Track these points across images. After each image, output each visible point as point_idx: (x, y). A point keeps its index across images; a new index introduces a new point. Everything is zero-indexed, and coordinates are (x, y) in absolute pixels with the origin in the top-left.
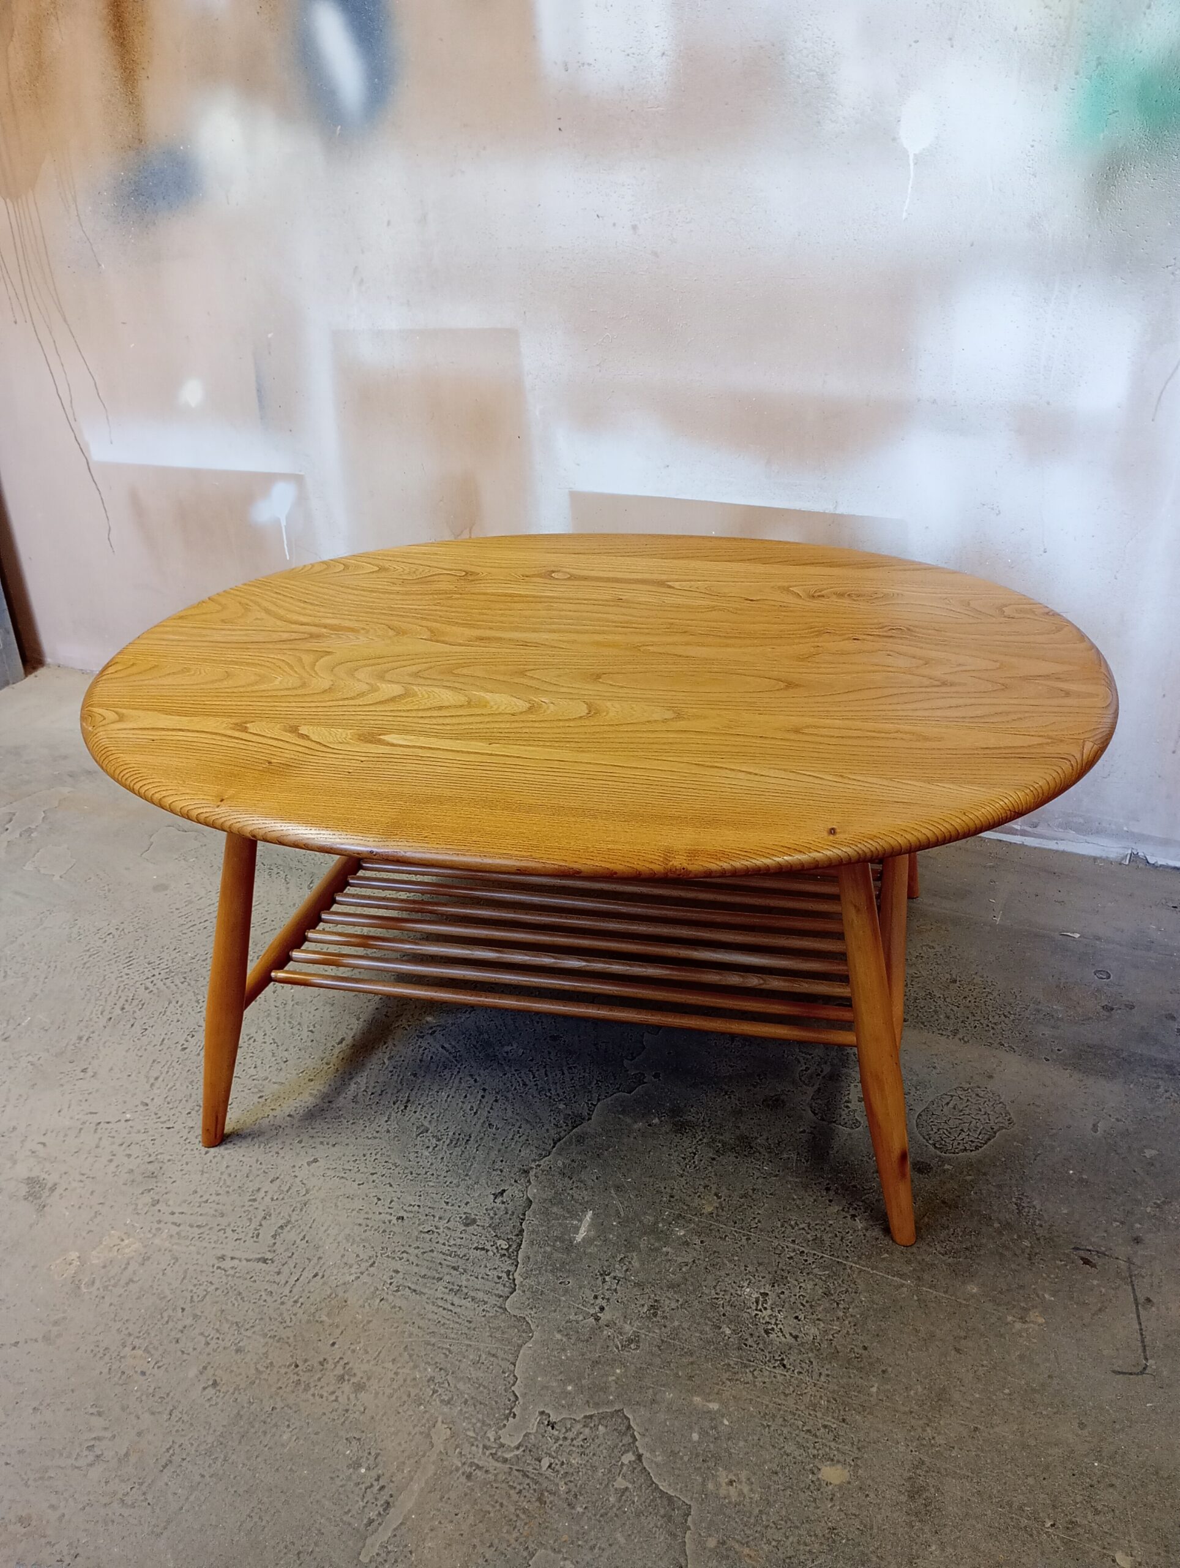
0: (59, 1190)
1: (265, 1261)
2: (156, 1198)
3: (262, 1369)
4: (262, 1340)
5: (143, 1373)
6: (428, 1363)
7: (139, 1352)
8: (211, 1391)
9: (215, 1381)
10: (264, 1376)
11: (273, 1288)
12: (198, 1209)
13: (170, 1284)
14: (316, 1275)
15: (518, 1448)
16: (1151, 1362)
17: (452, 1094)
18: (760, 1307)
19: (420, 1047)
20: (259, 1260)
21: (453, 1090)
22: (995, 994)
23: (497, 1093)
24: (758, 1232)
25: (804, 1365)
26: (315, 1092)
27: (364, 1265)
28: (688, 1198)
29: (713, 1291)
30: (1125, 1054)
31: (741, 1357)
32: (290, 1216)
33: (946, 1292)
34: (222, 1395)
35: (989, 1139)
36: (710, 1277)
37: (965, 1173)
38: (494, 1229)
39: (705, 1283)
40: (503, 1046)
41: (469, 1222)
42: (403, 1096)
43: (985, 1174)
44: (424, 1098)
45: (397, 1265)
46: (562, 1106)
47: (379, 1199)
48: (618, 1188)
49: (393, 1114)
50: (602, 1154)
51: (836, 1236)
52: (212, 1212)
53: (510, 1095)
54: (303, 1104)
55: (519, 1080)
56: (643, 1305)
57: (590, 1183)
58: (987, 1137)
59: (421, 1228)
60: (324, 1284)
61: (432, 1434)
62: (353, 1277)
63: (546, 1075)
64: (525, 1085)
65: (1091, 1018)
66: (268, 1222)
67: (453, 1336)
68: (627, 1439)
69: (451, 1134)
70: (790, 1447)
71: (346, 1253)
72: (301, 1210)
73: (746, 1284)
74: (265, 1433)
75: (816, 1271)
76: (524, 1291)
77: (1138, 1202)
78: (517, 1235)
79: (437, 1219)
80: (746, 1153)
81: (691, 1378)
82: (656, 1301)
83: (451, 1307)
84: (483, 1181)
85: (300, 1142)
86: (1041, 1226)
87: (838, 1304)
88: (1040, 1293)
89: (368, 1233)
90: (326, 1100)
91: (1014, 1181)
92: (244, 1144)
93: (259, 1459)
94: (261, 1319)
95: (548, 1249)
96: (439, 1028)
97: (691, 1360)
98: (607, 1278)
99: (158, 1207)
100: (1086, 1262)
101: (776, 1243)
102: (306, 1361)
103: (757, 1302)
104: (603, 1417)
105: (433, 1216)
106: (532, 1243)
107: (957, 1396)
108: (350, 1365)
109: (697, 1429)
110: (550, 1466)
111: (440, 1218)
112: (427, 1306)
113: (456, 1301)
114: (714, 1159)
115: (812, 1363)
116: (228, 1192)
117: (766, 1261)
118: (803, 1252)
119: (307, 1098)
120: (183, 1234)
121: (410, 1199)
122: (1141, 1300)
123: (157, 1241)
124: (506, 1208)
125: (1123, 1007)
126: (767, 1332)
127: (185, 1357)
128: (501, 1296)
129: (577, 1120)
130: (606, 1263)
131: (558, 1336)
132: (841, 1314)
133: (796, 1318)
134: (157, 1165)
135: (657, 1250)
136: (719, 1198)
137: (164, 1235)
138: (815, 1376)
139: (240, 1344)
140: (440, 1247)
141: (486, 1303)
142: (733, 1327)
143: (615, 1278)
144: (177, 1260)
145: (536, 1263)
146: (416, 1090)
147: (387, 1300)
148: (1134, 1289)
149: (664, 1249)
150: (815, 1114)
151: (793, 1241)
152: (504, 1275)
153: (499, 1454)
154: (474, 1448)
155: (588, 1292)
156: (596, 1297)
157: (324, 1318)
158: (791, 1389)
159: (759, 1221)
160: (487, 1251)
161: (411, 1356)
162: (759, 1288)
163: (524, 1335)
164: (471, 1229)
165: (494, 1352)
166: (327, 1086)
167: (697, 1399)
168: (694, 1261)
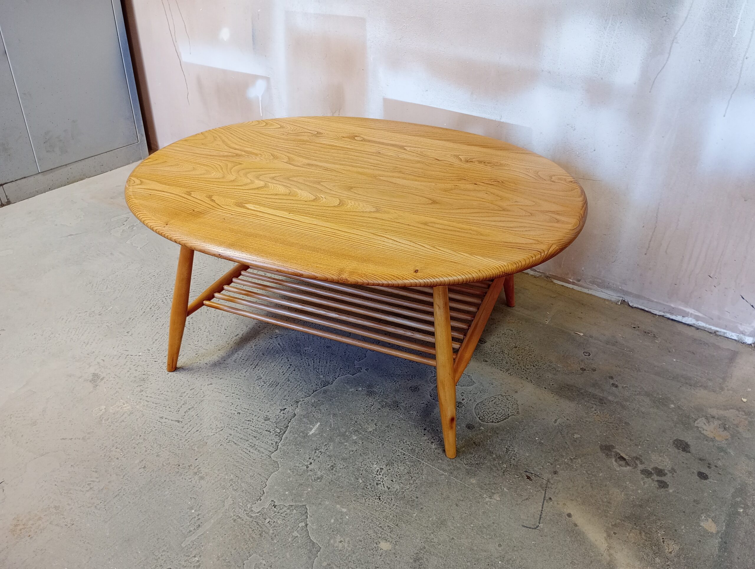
0: (105, 380)
1: (178, 422)
2: (142, 389)
3: (165, 464)
4: (168, 453)
5: (118, 459)
6: (233, 474)
7: (118, 450)
8: (142, 470)
9: (145, 466)
10: (165, 467)
11: (179, 433)
12: (158, 396)
13: (138, 425)
14: (197, 431)
15: (258, 513)
16: (541, 525)
17: (277, 365)
18: (378, 473)
19: (269, 343)
20: (176, 421)
21: (278, 363)
22: (533, 355)
23: (296, 367)
24: (388, 443)
25: (388, 500)
26: (219, 355)
27: (218, 430)
28: (363, 424)
29: (360, 464)
30: (583, 391)
31: (362, 492)
32: (194, 405)
33: (461, 480)
34: (146, 472)
35: (505, 419)
36: (361, 458)
37: (489, 432)
38: (276, 424)
39: (358, 460)
40: (305, 347)
41: (267, 419)
42: (256, 363)
43: (497, 434)
44: (264, 364)
45: (232, 432)
46: (322, 377)
47: (232, 404)
48: (334, 415)
49: (249, 370)
50: (332, 399)
51: (421, 449)
52: (163, 398)
53: (301, 369)
54: (213, 360)
55: (307, 363)
56: (329, 465)
57: (323, 411)
58: (505, 418)
59: (246, 419)
60: (200, 435)
61: (225, 502)
62: (212, 434)
63: (319, 362)
64: (309, 365)
65: (573, 373)
66: (185, 406)
67: (246, 464)
68: (304, 517)
69: (271, 381)
70: (371, 532)
71: (212, 424)
72: (199, 403)
73: (375, 463)
74: (159, 490)
75: (408, 463)
76: (281, 451)
77: (562, 456)
78: (285, 428)
79: (254, 416)
80: (395, 409)
81: (338, 497)
82: (335, 464)
83: (248, 453)
84: (278, 403)
85: (207, 375)
86: (514, 459)
87: (412, 478)
88: (503, 487)
89: (223, 417)
90: (223, 360)
91: (509, 439)
92: (184, 372)
93: (153, 500)
94: (170, 445)
95: (296, 435)
96: (280, 336)
97: (341, 490)
98: (317, 451)
99: (142, 393)
100: (528, 478)
101: (395, 448)
102: (183, 464)
103: (377, 472)
104: (297, 507)
105: (253, 414)
106: (290, 432)
107: (449, 524)
108: (201, 469)
109: (334, 518)
110: (268, 522)
111: (255, 416)
112: (239, 451)
113: (252, 450)
114: (380, 409)
115: (392, 500)
116: (172, 391)
117: (387, 455)
118: (405, 454)
119: (215, 358)
120: (149, 405)
121: (245, 406)
122: (547, 498)
123: (138, 407)
124: (284, 416)
125: (591, 370)
126: (377, 484)
127: (136, 455)
128: (270, 452)
129: (326, 383)
130: (319, 445)
131: (289, 471)
132: (412, 482)
133: (392, 480)
134: (146, 376)
135: (342, 443)
136: (376, 426)
137: (141, 405)
138: (392, 505)
139: (159, 453)
140: (252, 428)
141: (263, 453)
142: (363, 480)
143: (320, 452)
144: (144, 415)
145: (289, 440)
146: (262, 361)
147: (223, 445)
148: (545, 493)
149: (345, 443)
150: (431, 396)
151: (402, 449)
152: (275, 443)
153: (250, 514)
154: (240, 510)
155: (307, 456)
156: (310, 458)
157: (196, 448)
158: (380, 509)
159: (390, 438)
160: (271, 432)
161: (226, 469)
162: (380, 466)
163: (275, 469)
164: (266, 422)
165: (260, 473)
166: (225, 353)
167: (338, 506)
168: (356, 450)
